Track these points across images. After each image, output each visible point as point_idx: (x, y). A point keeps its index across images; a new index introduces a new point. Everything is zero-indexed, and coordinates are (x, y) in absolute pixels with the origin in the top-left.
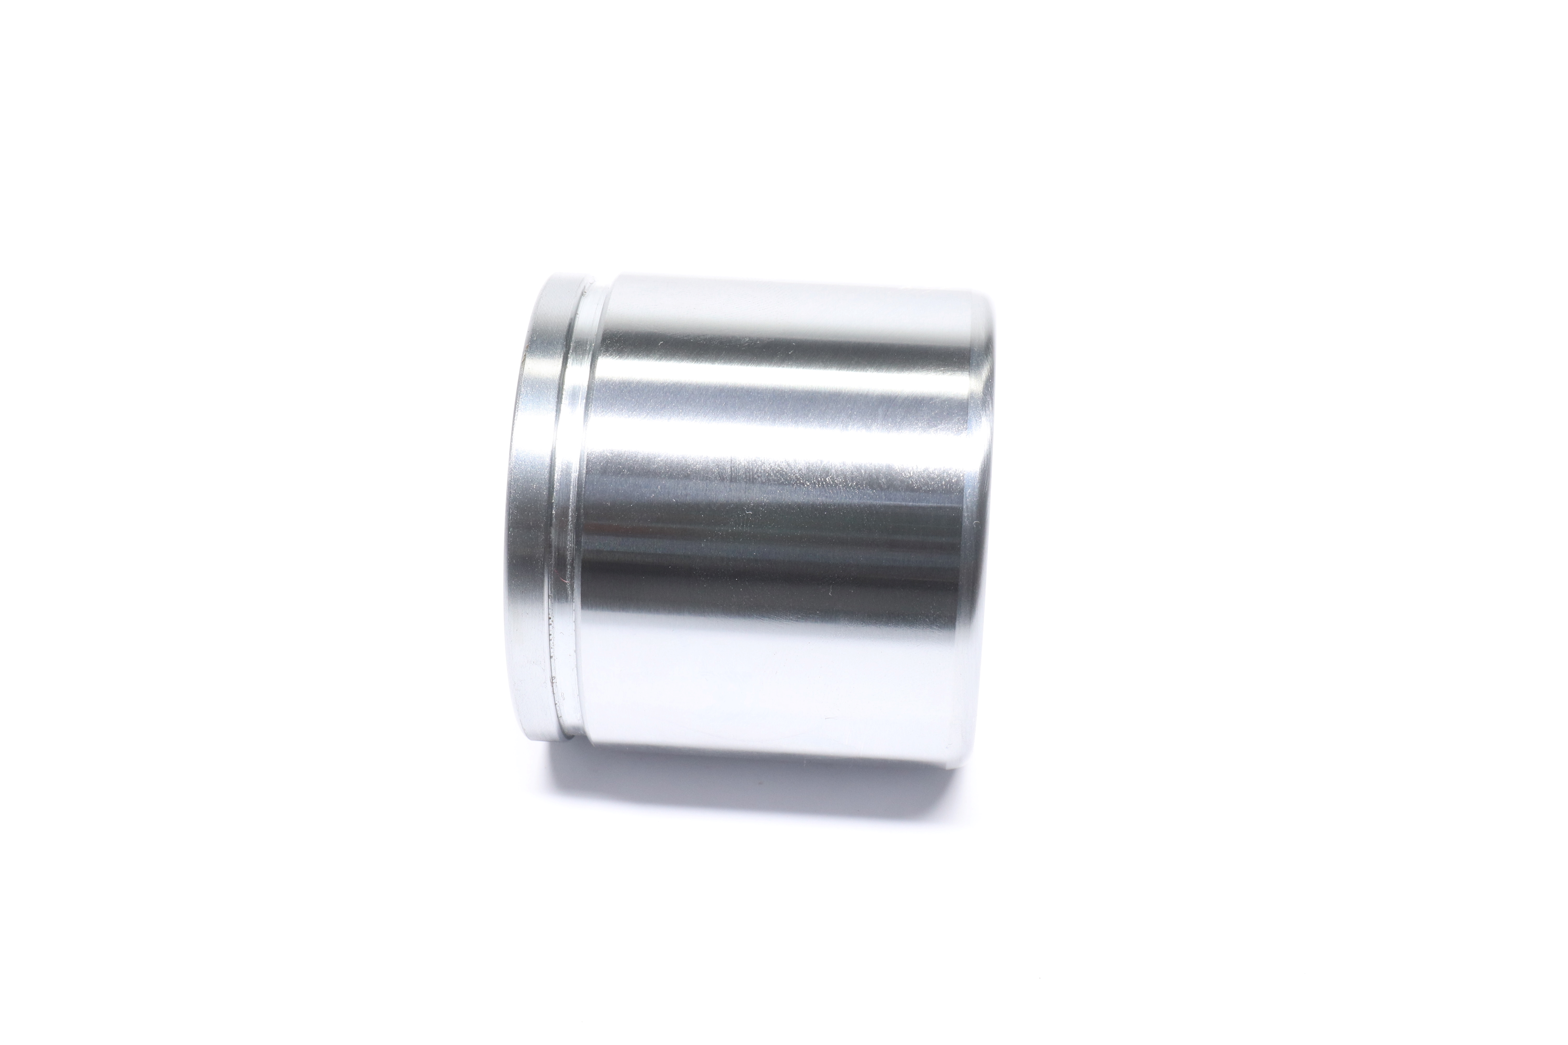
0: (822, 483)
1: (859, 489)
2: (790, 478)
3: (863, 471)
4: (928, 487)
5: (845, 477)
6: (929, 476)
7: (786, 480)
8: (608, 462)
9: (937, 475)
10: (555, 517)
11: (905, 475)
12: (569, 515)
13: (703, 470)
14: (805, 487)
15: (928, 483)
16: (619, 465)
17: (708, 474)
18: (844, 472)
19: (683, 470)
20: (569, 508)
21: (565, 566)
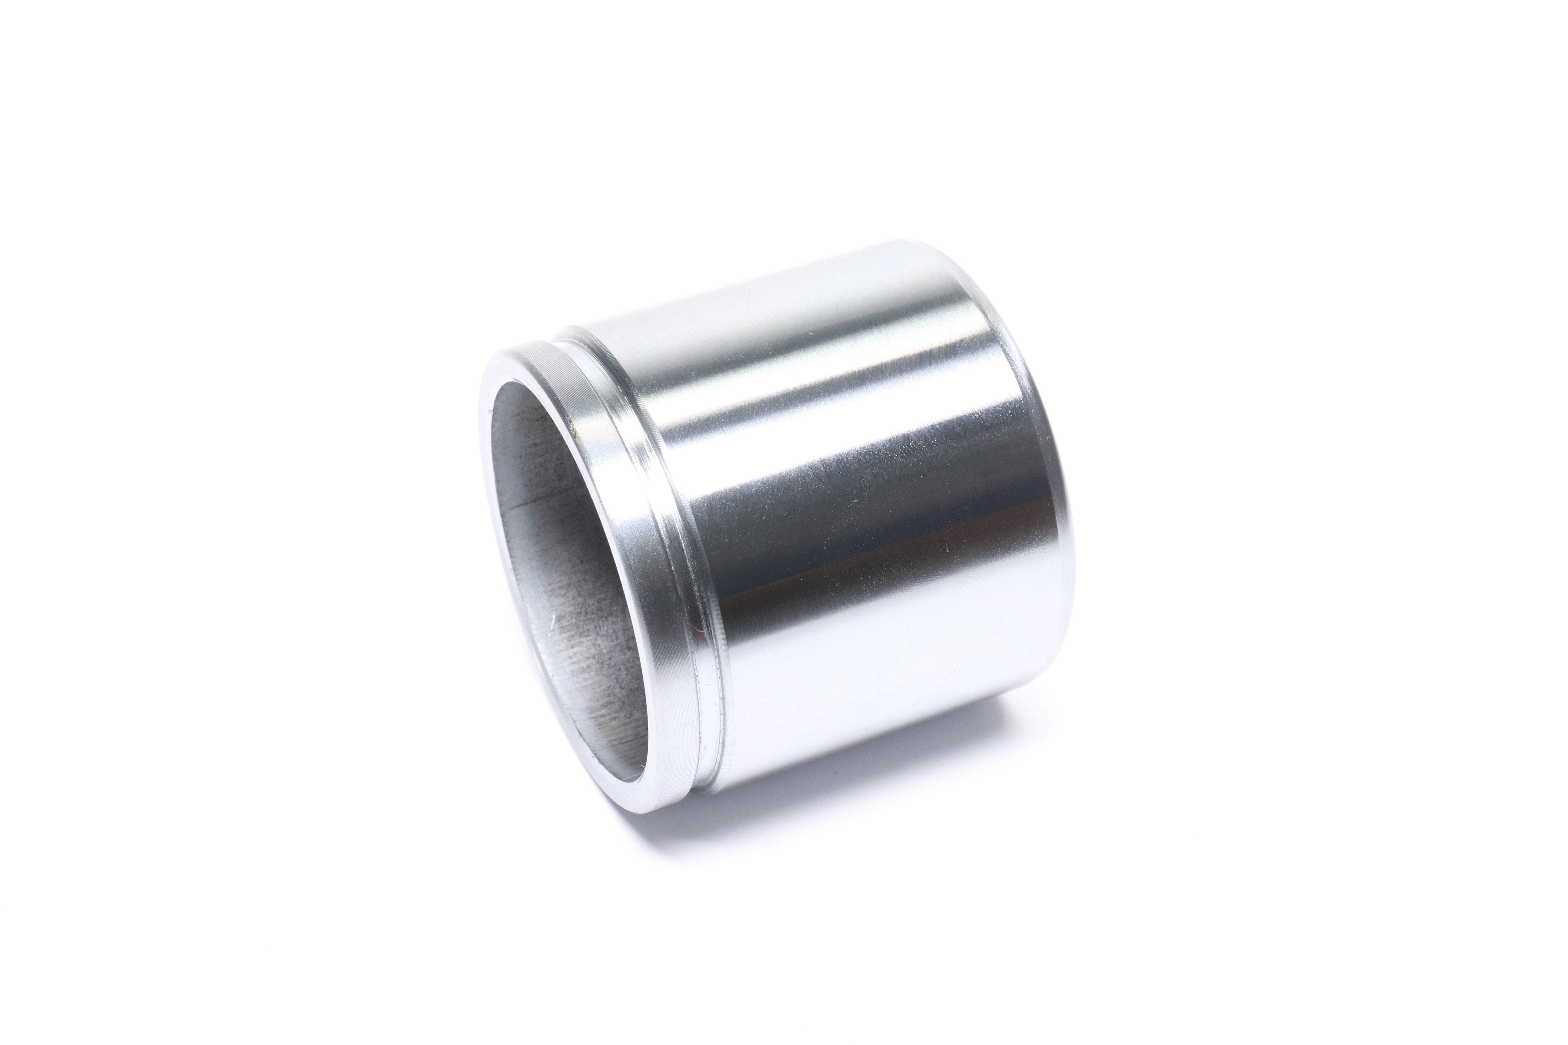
0: (908, 450)
1: (941, 444)
2: (878, 456)
3: (937, 426)
4: (998, 420)
5: (925, 437)
6: (995, 410)
7: (876, 459)
8: (710, 500)
9: (1001, 407)
10: (676, 572)
11: (975, 416)
12: (688, 566)
13: (800, 476)
14: (895, 459)
15: (997, 417)
16: (721, 500)
17: (805, 479)
18: (922, 433)
19: (781, 483)
20: (686, 559)
21: (699, 617)
